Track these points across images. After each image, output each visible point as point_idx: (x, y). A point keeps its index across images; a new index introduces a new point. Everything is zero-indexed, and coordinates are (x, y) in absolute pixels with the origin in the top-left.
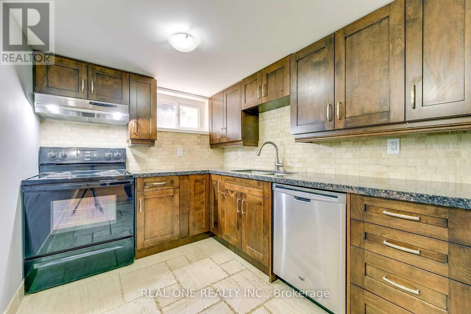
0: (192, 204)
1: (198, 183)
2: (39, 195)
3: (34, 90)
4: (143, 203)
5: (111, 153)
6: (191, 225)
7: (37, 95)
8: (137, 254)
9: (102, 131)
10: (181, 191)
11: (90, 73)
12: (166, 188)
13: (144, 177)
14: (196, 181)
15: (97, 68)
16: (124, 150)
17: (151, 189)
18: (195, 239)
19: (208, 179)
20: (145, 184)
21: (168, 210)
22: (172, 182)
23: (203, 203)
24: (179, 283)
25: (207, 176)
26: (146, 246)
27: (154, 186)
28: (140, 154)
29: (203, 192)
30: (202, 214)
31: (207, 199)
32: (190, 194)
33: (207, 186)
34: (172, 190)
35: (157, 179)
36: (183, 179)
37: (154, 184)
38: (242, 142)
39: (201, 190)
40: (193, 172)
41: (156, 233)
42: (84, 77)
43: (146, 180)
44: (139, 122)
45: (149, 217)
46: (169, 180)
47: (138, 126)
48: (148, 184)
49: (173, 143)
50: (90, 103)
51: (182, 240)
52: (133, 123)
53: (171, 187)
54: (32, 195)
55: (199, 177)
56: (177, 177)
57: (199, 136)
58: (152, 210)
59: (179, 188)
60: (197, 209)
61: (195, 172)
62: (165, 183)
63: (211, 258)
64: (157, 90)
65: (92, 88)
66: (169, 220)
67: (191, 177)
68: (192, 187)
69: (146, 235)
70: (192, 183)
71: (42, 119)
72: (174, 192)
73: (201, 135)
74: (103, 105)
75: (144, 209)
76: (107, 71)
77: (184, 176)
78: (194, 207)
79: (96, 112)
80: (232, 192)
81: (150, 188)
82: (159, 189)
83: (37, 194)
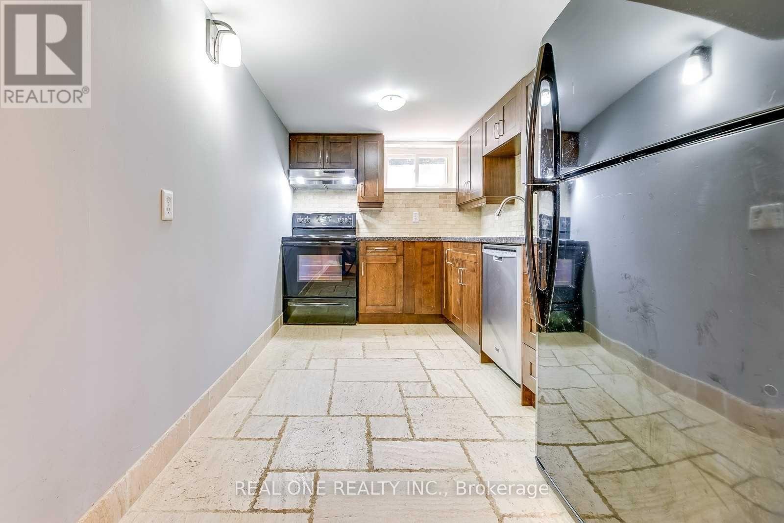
0: (419, 276)
1: (427, 253)
2: (291, 249)
3: (290, 168)
4: (365, 267)
5: (343, 219)
6: (417, 301)
7: (291, 171)
8: (360, 318)
9: (337, 197)
10: (405, 260)
11: (326, 143)
12: (389, 254)
13: (366, 240)
14: (424, 249)
15: (332, 137)
16: (354, 215)
17: (373, 254)
18: (422, 319)
19: (439, 248)
20: (367, 248)
21: (390, 278)
22: (395, 248)
23: (433, 276)
24: (387, 342)
25: (437, 244)
26: (368, 312)
27: (376, 251)
28: (371, 220)
29: (433, 263)
30: (432, 291)
31: (438, 274)
32: (416, 265)
33: (439, 257)
34: (395, 257)
35: (379, 244)
36: (408, 246)
37: (376, 248)
38: (484, 200)
39: (431, 261)
40: (420, 238)
41: (378, 301)
42: (321, 148)
43: (368, 244)
44: (366, 184)
45: (371, 283)
46: (391, 245)
47: (366, 189)
48: (370, 248)
49: (407, 206)
50: (324, 172)
51: (407, 316)
52: (360, 186)
53: (393, 254)
54: (288, 249)
55: (427, 245)
56: (401, 243)
57: (442, 194)
58: (374, 275)
59: (403, 255)
60: (425, 283)
61: (423, 238)
62: (387, 248)
63: (430, 336)
64: (385, 145)
65: (327, 156)
66: (391, 290)
67: (417, 244)
68: (419, 257)
69: (368, 300)
70: (419, 251)
71: (295, 189)
72: (397, 260)
73: (445, 194)
74: (333, 172)
75: (366, 273)
76: (339, 138)
77: (408, 242)
78: (421, 280)
79: (333, 179)
80: (457, 260)
81: (372, 252)
82: (381, 254)
83: (290, 248)
